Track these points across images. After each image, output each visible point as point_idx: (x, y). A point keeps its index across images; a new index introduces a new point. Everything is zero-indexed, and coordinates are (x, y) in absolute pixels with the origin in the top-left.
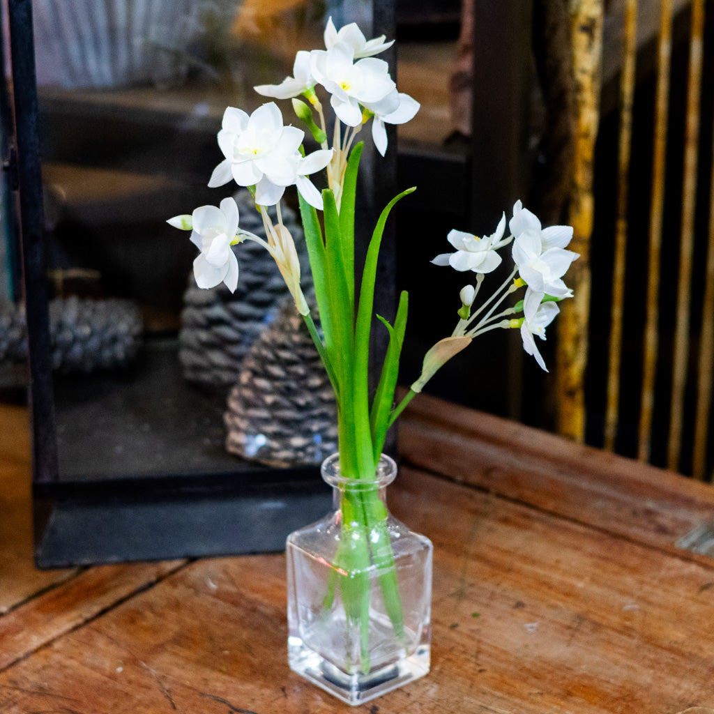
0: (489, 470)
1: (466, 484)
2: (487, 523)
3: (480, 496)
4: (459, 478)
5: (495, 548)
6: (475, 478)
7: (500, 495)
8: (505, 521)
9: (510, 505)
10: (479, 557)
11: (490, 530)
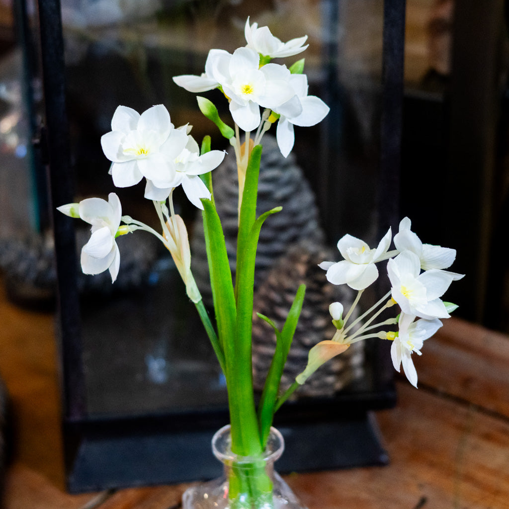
0: (467, 381)
1: (447, 396)
2: (472, 440)
3: (462, 410)
4: (441, 389)
5: (482, 468)
6: (456, 390)
7: (481, 409)
8: (488, 437)
9: (490, 420)
10: (469, 478)
11: (475, 448)
